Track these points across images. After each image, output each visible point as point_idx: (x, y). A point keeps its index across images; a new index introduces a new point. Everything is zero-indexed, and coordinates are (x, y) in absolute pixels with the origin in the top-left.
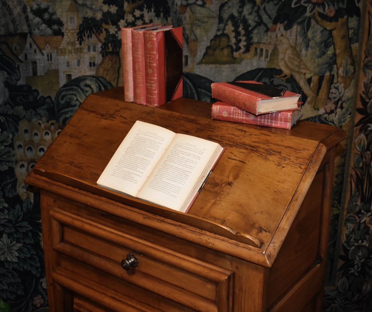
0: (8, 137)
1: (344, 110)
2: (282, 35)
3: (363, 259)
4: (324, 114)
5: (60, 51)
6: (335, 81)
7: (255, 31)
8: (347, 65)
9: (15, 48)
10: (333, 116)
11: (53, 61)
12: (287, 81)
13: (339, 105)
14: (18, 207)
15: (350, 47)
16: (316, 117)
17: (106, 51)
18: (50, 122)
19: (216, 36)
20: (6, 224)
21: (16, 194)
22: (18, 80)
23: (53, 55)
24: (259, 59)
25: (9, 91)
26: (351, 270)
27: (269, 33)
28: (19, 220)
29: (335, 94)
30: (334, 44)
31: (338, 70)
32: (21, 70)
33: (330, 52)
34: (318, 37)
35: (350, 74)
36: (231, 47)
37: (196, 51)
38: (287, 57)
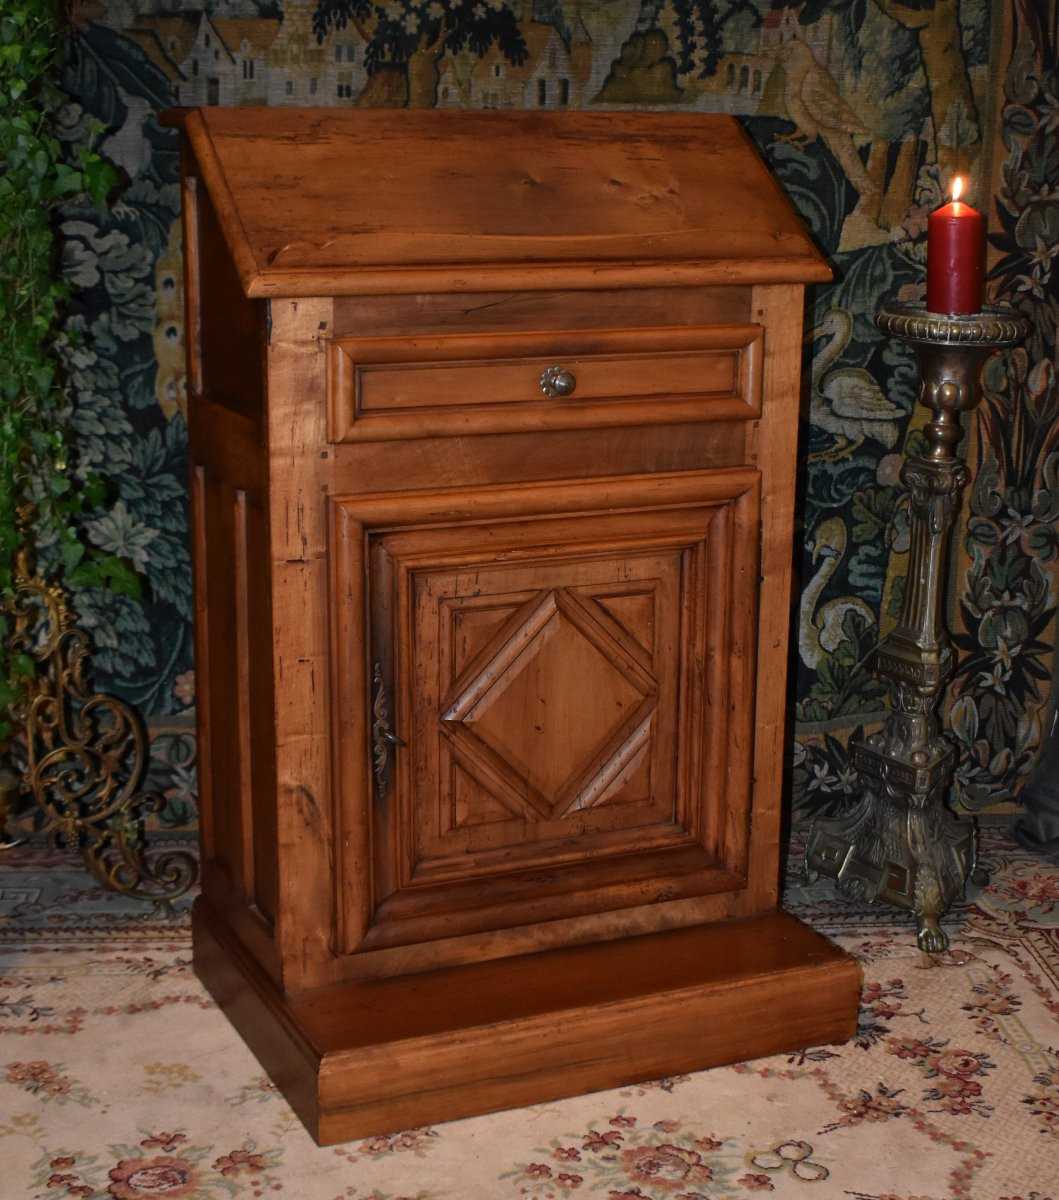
0: (144, 259)
2: (794, 37)
3: (1016, 645)
4: (902, 241)
5: (272, 57)
6: (930, 158)
7: (730, 25)
8: (959, 119)
9: (173, 47)
11: (255, 80)
12: (809, 150)
14: (154, 434)
15: (967, 75)
16: (881, 247)
17: (377, 62)
19: (636, 35)
20: (125, 475)
21: (152, 402)
23: (255, 64)
24: (738, 94)
25: (154, 146)
26: (985, 679)
27: (763, 30)
28: (157, 468)
29: (930, 190)
30: (923, 63)
31: (936, 129)
32: (181, 96)
33: (915, 84)
34: (885, 46)
35: (966, 143)
36: (671, 61)
37: (587, 70)
38: (806, 89)
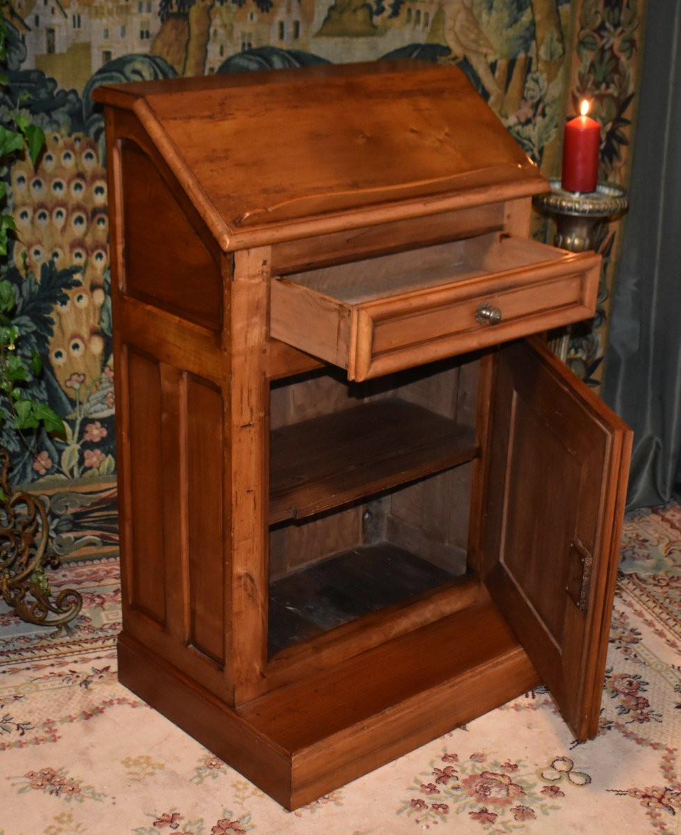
1: (547, 118)
4: (515, 125)
5: (94, 12)
6: (533, 68)
8: (552, 40)
9: (20, 6)
10: (529, 130)
11: (82, 28)
12: (458, 67)
13: (540, 110)
15: (557, 11)
17: (167, 13)
18: (74, 136)
21: (12, 266)
22: (22, 61)
23: (82, 17)
24: (414, 29)
28: (17, 312)
29: (533, 90)
30: (531, 4)
31: (538, 49)
32: (27, 43)
35: (556, 57)
36: (369, 7)
37: (312, 13)
38: (458, 25)
